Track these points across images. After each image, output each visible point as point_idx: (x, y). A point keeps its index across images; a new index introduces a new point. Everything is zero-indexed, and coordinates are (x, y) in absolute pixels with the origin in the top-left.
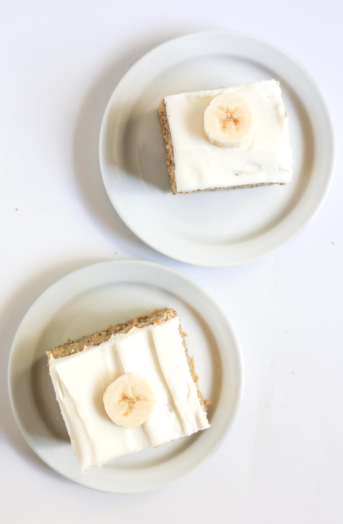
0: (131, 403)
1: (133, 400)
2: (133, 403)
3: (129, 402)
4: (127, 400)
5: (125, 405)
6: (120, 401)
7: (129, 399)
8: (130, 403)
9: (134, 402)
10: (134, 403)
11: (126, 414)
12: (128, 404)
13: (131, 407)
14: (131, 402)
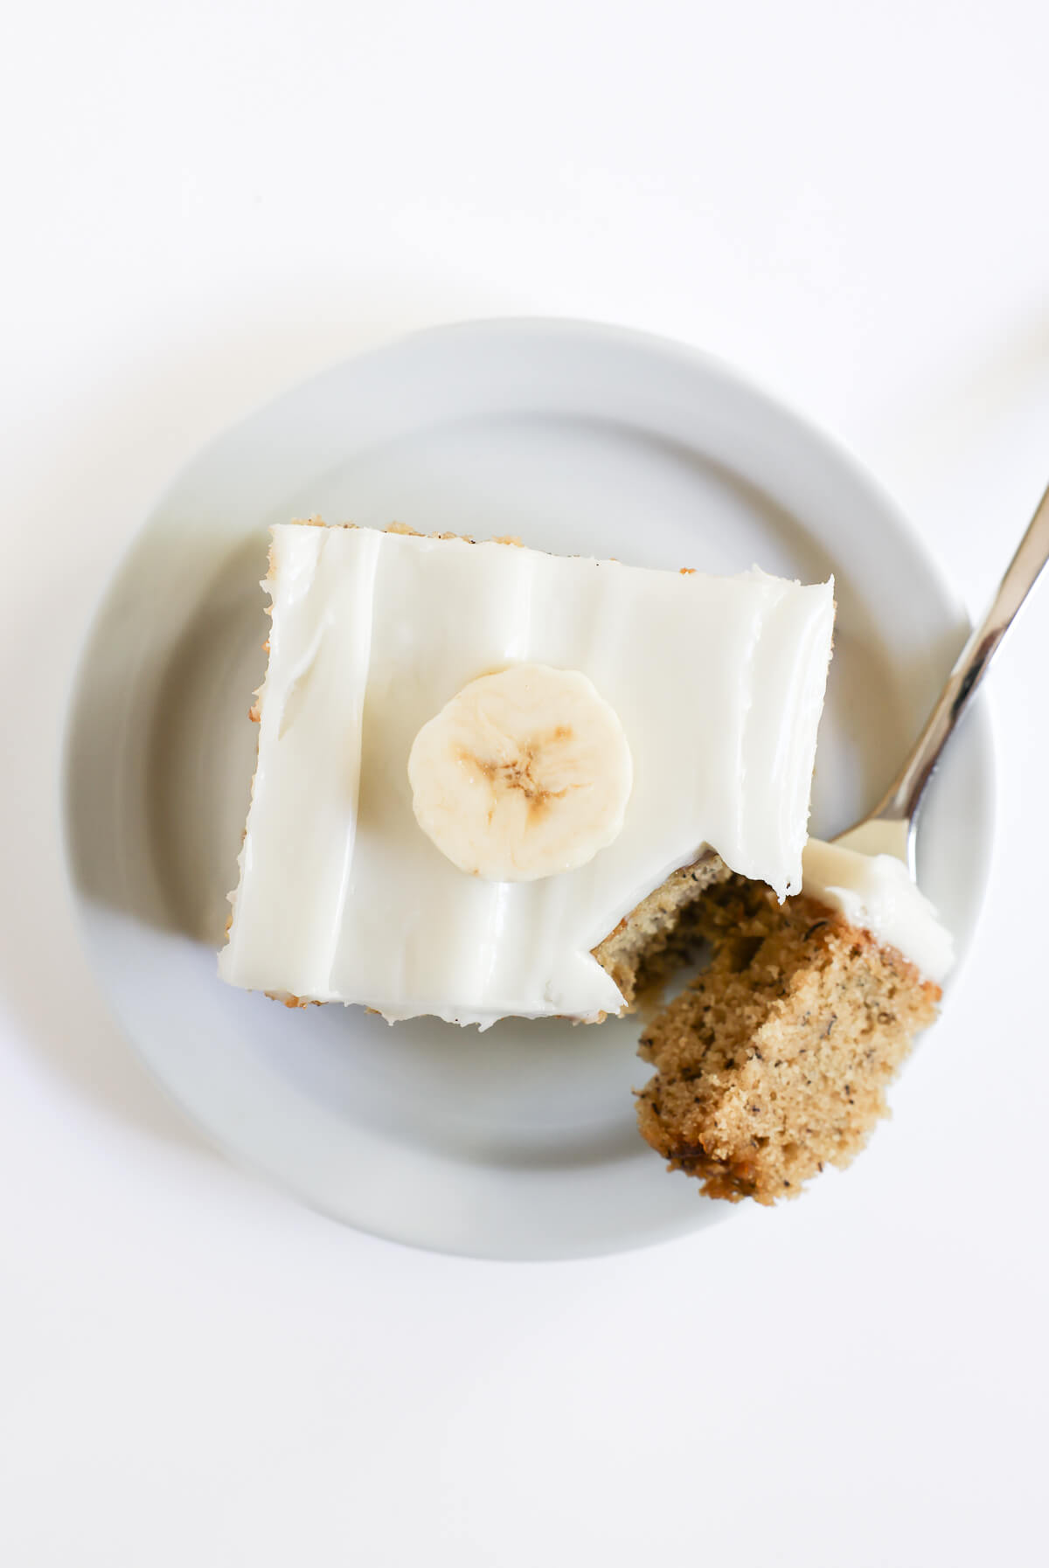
0: (523, 769)
1: (510, 777)
2: (514, 765)
3: (528, 775)
4: (532, 787)
5: (545, 774)
6: (557, 795)
7: (523, 788)
8: (527, 769)
9: (507, 767)
10: (509, 763)
11: (561, 734)
12: (537, 772)
13: (530, 755)
14: (518, 773)
